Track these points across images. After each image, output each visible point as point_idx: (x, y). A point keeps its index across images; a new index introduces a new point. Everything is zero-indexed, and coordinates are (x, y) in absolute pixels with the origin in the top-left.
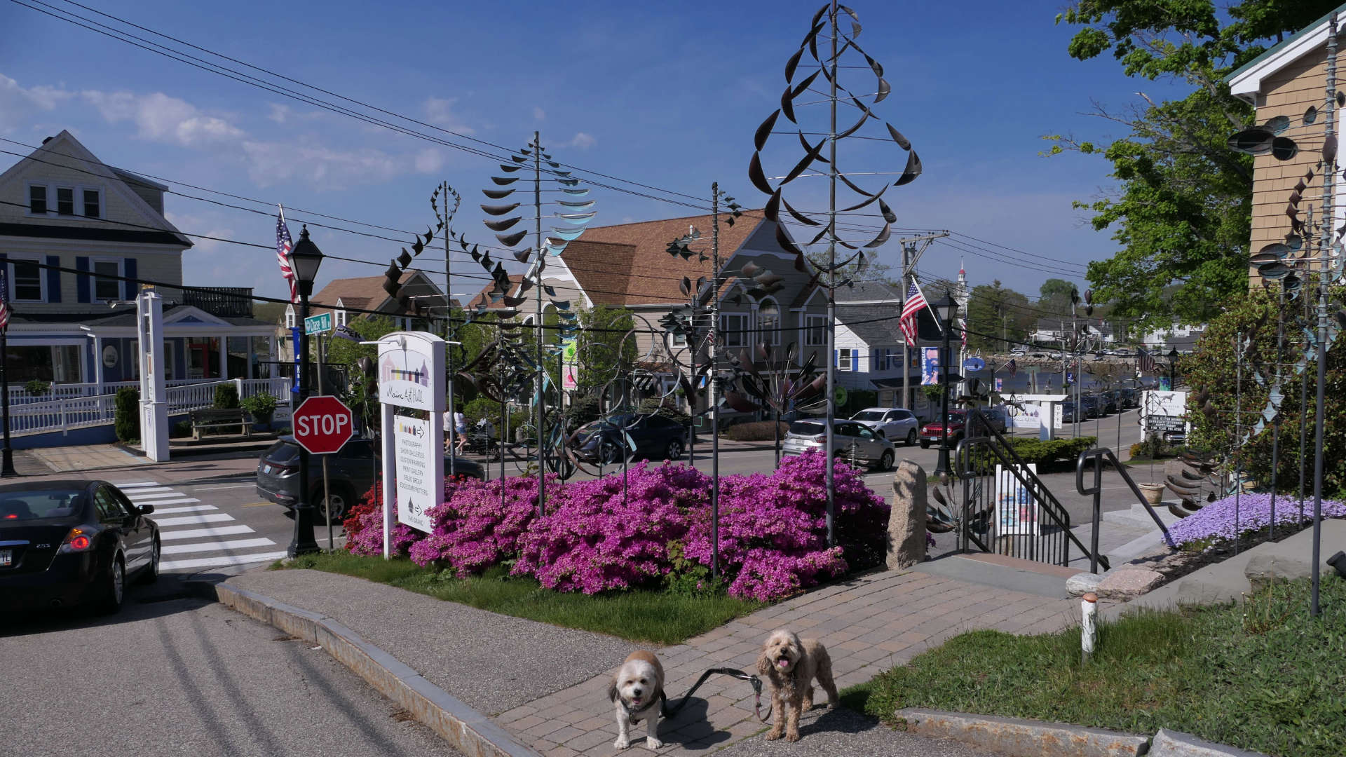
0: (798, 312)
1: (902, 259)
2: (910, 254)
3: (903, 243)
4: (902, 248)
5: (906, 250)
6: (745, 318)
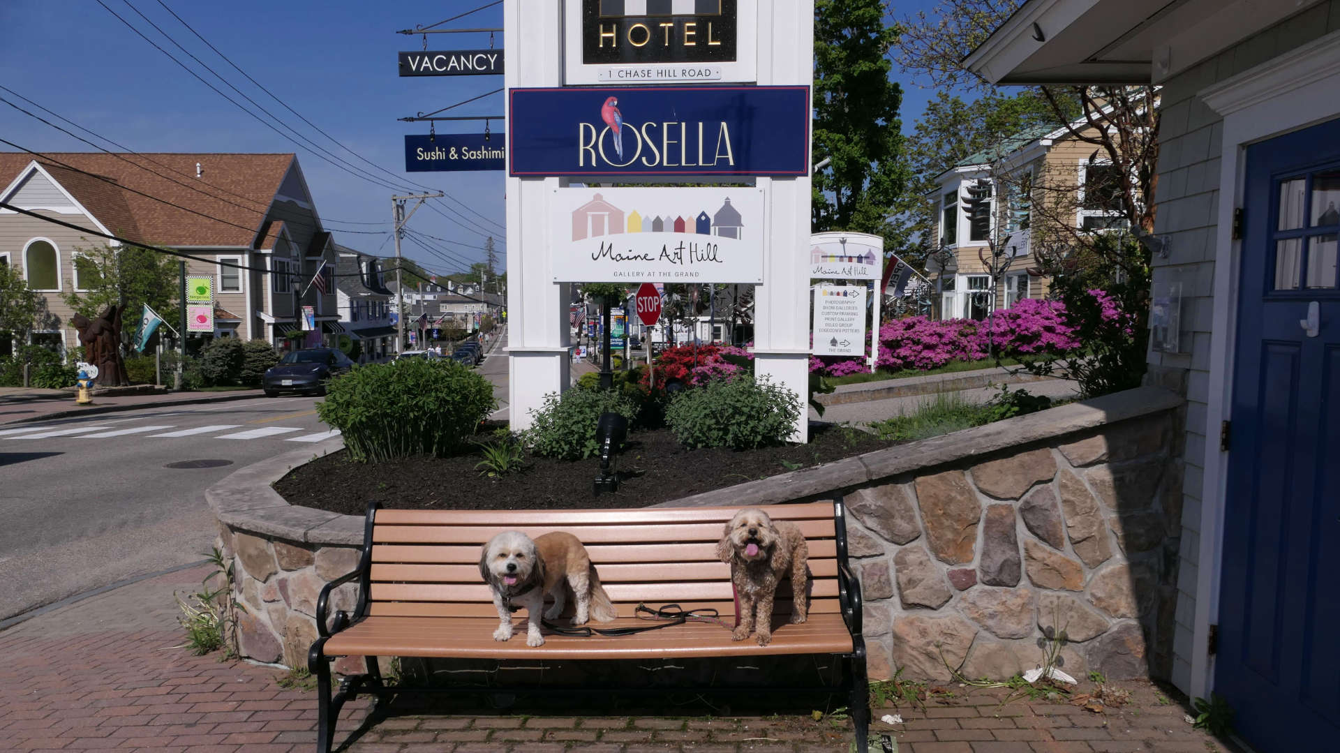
0: (315, 261)
1: (395, 214)
2: (400, 211)
3: (395, 200)
4: (394, 204)
5: (398, 206)
6: (288, 263)
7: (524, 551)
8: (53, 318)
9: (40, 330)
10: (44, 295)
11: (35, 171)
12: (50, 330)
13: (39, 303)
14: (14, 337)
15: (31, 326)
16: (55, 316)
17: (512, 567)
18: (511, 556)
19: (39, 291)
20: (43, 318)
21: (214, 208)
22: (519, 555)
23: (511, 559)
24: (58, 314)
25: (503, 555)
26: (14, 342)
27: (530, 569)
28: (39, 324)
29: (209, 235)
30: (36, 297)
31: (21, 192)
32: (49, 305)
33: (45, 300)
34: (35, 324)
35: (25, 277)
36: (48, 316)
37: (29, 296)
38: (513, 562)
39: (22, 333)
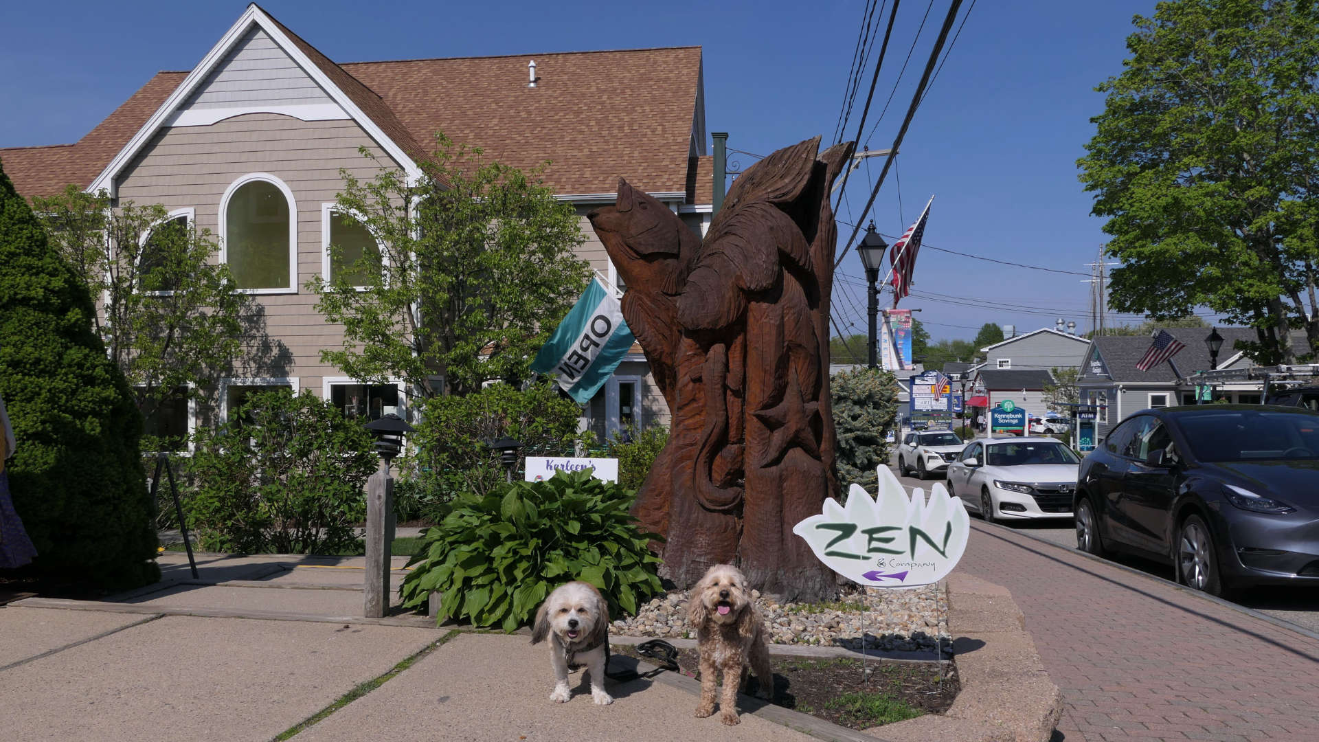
7: (587, 606)
8: (275, 351)
9: (246, 377)
10: (259, 300)
11: (255, 27)
12: (268, 377)
13: (249, 319)
14: (194, 394)
15: (229, 369)
16: (280, 345)
17: (573, 623)
18: (573, 611)
19: (249, 292)
20: (254, 351)
21: (581, 132)
22: (581, 610)
23: (573, 614)
24: (286, 342)
25: (564, 611)
26: (191, 404)
27: (592, 626)
28: (245, 364)
29: (587, 175)
30: (242, 304)
31: (223, 76)
32: (269, 321)
33: (260, 312)
34: (237, 364)
35: (222, 258)
36: (266, 347)
37: (228, 302)
38: (576, 618)
39: (208, 385)
